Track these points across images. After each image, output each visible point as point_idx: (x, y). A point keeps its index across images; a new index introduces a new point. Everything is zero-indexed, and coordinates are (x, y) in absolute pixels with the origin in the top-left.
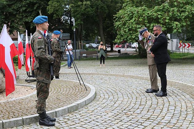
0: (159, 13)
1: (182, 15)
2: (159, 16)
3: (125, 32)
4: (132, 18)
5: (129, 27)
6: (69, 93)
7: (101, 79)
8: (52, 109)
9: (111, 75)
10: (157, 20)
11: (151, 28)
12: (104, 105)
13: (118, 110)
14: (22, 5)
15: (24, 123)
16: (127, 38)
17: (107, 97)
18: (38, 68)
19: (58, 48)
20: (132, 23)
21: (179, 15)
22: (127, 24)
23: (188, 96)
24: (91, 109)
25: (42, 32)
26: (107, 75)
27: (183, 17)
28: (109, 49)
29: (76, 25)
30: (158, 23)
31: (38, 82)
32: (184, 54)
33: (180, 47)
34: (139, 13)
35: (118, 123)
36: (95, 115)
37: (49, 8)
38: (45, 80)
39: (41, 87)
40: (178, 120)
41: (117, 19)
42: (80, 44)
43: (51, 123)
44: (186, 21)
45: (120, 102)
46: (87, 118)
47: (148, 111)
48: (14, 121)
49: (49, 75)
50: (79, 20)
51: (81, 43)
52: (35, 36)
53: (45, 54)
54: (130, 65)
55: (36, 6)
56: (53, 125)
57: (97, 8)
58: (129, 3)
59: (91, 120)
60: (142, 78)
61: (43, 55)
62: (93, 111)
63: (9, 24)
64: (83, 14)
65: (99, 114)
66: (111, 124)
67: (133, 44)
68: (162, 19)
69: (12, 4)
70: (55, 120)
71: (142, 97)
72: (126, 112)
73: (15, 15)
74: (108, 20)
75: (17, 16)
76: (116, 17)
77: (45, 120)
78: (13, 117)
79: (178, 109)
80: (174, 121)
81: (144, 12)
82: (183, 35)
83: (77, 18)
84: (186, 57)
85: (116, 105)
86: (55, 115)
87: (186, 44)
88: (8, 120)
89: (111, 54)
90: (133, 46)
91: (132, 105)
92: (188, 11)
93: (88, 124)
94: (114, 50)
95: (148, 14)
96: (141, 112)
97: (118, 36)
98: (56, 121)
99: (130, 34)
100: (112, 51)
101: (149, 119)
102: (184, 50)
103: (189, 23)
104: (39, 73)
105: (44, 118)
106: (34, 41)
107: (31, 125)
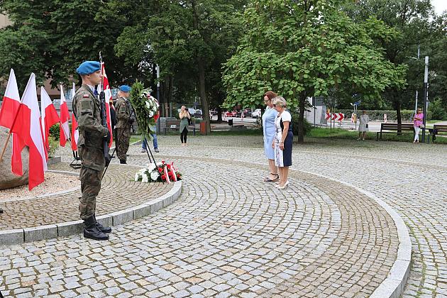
0: (294, 63)
1: (328, 68)
2: (294, 69)
3: (239, 91)
4: (252, 69)
5: (245, 84)
6: (139, 188)
7: (195, 167)
8: (106, 212)
9: (212, 160)
10: (290, 75)
11: (280, 87)
12: (193, 208)
13: (213, 217)
14: (73, 40)
15: (58, 233)
16: (242, 101)
17: (199, 195)
18: (83, 145)
19: (127, 113)
20: (251, 78)
21: (325, 67)
22: (243, 79)
23: (326, 197)
24: (171, 213)
25: (93, 88)
26: (205, 160)
27: (331, 72)
28: (215, 118)
29: (161, 76)
30: (293, 79)
31: (83, 168)
32: (333, 130)
33: (328, 118)
34: (263, 61)
35: (210, 238)
36: (176, 225)
37: (117, 47)
38: (94, 165)
39: (88, 176)
40: (304, 234)
41: (228, 69)
42: (166, 108)
43: (102, 235)
44: (335, 79)
45: (219, 204)
46: (162, 229)
47: (260, 220)
48: (43, 230)
49: (101, 158)
50: (166, 69)
51: (169, 106)
52: (79, 94)
53: (94, 122)
54: (245, 145)
55: (97, 43)
56: (107, 238)
57: (197, 51)
58: (247, 44)
59: (168, 231)
60: (260, 167)
61: (90, 123)
62: (173, 217)
63: (52, 71)
64: (172, 60)
65: (182, 223)
66: (198, 238)
67: (254, 111)
68: (299, 72)
69: (57, 39)
70: (109, 231)
71: (256, 197)
72: (226, 220)
73: (61, 57)
74: (214, 72)
75: (65, 58)
76: (226, 67)
77: (93, 229)
78: (41, 224)
79: (309, 216)
80: (298, 235)
81: (270, 61)
82: (333, 101)
83: (163, 65)
84: (335, 135)
85: (211, 209)
86: (110, 222)
87: (337, 114)
88: (34, 229)
89: (218, 126)
90: (254, 114)
91: (238, 209)
92: (338, 63)
93: (163, 237)
94: (223, 119)
95: (277, 64)
96: (249, 221)
97: (229, 98)
98: (112, 232)
99: (247, 94)
100: (220, 121)
101: (260, 231)
102: (332, 124)
103: (339, 81)
104: (85, 154)
105: (91, 227)
106: (76, 102)
107: (70, 237)
